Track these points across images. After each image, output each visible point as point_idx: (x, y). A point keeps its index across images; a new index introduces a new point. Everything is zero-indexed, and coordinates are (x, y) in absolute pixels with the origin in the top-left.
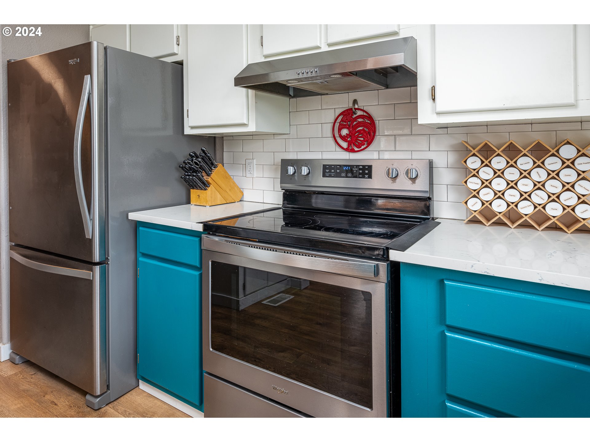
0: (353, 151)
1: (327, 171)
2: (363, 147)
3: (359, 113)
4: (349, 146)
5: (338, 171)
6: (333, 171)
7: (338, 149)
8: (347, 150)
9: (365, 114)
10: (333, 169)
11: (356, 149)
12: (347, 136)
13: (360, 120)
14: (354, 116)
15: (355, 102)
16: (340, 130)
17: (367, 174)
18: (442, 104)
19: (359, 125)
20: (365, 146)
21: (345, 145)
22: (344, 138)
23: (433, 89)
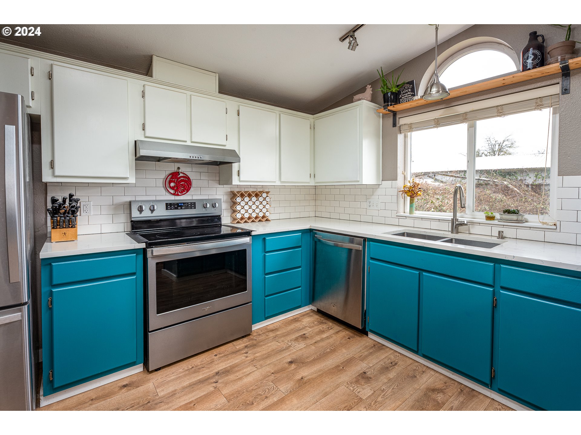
0: (178, 195)
1: (169, 206)
2: (184, 193)
3: (181, 175)
4: (175, 192)
5: (176, 206)
6: (172, 206)
7: (167, 194)
8: (174, 194)
9: (185, 175)
10: (173, 205)
11: (180, 194)
12: (175, 187)
13: (182, 178)
14: (179, 176)
15: (179, 168)
16: (170, 183)
17: (193, 207)
18: (242, 177)
19: (182, 181)
20: (185, 192)
21: (172, 191)
22: (172, 188)
23: (239, 171)
